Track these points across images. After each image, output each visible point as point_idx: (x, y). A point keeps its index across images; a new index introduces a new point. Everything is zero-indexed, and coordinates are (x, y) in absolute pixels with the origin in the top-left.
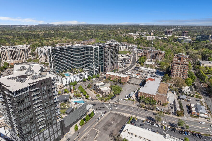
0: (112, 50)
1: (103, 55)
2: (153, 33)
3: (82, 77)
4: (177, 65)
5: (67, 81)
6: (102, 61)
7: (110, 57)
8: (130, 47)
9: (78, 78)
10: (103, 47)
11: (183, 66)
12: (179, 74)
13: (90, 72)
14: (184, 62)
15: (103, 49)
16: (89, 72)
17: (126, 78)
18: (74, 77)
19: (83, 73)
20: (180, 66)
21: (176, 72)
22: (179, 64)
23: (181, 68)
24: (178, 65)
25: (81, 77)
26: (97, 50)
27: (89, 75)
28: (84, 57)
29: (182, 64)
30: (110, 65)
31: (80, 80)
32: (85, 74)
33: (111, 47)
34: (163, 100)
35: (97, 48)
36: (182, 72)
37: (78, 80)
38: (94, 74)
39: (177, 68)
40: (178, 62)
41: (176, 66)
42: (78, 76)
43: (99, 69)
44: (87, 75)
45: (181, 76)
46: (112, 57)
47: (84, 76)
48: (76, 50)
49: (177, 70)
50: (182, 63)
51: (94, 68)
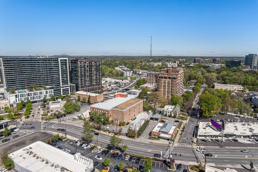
0: (91, 65)
1: (77, 70)
2: (178, 62)
3: (42, 95)
4: (163, 79)
5: (17, 99)
6: (76, 79)
7: (87, 74)
8: (140, 73)
9: (36, 96)
10: (76, 61)
11: (170, 80)
12: (168, 92)
13: (55, 90)
14: (172, 75)
15: (77, 63)
16: (53, 90)
17: (96, 96)
18: (29, 95)
19: (44, 91)
20: (167, 80)
21: (163, 88)
22: (166, 78)
23: (168, 84)
24: (165, 80)
25: (40, 95)
26: (66, 62)
27: (53, 93)
28: (48, 71)
29: (170, 78)
30: (89, 85)
31: (38, 99)
32: (47, 92)
33: (89, 61)
34: (120, 117)
35: (66, 60)
36: (170, 89)
37: (35, 100)
38: (62, 94)
39: (164, 83)
40: (165, 76)
41: (163, 81)
42: (35, 94)
43: (69, 88)
44: (50, 94)
45: (169, 94)
46: (92, 75)
47: (45, 94)
48: (38, 62)
49: (164, 86)
50: (171, 76)
51: (62, 86)
